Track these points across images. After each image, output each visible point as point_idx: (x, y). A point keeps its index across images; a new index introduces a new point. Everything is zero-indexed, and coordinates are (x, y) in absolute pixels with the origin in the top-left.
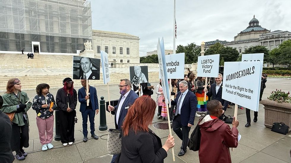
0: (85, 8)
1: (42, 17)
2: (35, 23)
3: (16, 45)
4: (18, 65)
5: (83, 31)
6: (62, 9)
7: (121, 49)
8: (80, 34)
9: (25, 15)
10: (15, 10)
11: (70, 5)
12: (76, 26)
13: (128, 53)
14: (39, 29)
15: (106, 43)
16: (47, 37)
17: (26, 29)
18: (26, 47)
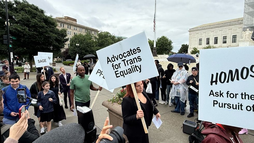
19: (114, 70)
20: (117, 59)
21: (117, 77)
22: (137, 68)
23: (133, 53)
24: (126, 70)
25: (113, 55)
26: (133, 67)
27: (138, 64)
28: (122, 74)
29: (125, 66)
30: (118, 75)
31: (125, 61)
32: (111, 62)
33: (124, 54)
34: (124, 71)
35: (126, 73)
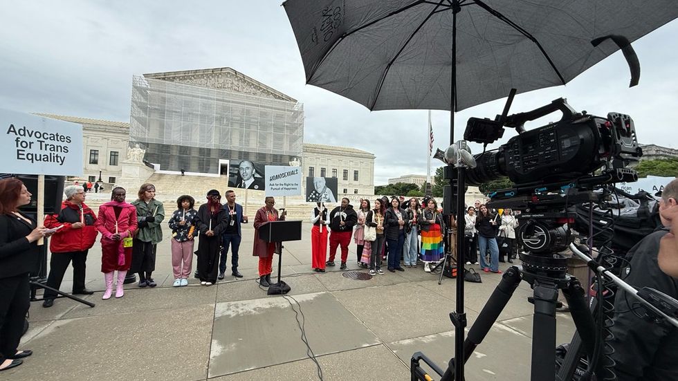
0: (295, 112)
1: (236, 126)
2: (227, 134)
3: (199, 163)
4: (196, 191)
5: (290, 145)
6: (263, 114)
7: (345, 172)
8: (285, 150)
9: (214, 124)
10: (203, 117)
11: (275, 109)
12: (280, 138)
13: (356, 179)
14: (231, 142)
15: (323, 163)
16: (240, 152)
17: (213, 143)
18: (211, 168)
19: (17, 146)
20: (30, 136)
21: (18, 158)
22: (59, 158)
23: (59, 139)
24: (40, 155)
25: (25, 128)
26: (52, 155)
27: (62, 155)
28: (30, 157)
29: (41, 149)
30: (20, 156)
31: (43, 144)
32: (16, 134)
33: (45, 135)
34: (36, 155)
35: (38, 158)
